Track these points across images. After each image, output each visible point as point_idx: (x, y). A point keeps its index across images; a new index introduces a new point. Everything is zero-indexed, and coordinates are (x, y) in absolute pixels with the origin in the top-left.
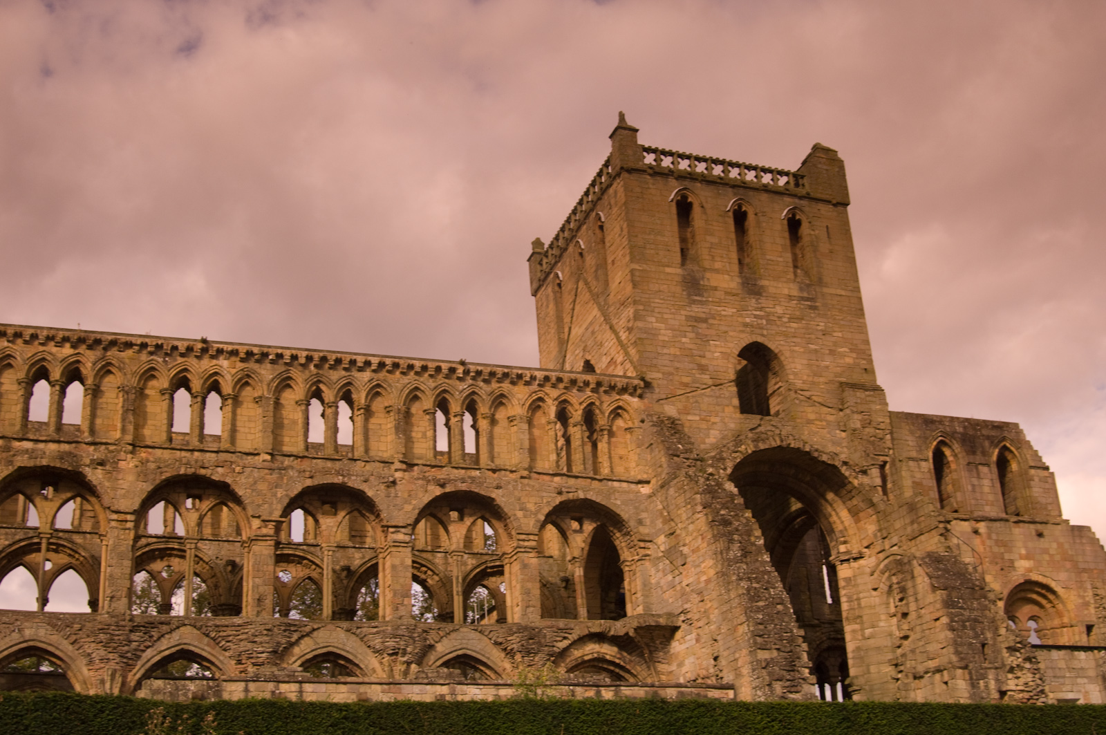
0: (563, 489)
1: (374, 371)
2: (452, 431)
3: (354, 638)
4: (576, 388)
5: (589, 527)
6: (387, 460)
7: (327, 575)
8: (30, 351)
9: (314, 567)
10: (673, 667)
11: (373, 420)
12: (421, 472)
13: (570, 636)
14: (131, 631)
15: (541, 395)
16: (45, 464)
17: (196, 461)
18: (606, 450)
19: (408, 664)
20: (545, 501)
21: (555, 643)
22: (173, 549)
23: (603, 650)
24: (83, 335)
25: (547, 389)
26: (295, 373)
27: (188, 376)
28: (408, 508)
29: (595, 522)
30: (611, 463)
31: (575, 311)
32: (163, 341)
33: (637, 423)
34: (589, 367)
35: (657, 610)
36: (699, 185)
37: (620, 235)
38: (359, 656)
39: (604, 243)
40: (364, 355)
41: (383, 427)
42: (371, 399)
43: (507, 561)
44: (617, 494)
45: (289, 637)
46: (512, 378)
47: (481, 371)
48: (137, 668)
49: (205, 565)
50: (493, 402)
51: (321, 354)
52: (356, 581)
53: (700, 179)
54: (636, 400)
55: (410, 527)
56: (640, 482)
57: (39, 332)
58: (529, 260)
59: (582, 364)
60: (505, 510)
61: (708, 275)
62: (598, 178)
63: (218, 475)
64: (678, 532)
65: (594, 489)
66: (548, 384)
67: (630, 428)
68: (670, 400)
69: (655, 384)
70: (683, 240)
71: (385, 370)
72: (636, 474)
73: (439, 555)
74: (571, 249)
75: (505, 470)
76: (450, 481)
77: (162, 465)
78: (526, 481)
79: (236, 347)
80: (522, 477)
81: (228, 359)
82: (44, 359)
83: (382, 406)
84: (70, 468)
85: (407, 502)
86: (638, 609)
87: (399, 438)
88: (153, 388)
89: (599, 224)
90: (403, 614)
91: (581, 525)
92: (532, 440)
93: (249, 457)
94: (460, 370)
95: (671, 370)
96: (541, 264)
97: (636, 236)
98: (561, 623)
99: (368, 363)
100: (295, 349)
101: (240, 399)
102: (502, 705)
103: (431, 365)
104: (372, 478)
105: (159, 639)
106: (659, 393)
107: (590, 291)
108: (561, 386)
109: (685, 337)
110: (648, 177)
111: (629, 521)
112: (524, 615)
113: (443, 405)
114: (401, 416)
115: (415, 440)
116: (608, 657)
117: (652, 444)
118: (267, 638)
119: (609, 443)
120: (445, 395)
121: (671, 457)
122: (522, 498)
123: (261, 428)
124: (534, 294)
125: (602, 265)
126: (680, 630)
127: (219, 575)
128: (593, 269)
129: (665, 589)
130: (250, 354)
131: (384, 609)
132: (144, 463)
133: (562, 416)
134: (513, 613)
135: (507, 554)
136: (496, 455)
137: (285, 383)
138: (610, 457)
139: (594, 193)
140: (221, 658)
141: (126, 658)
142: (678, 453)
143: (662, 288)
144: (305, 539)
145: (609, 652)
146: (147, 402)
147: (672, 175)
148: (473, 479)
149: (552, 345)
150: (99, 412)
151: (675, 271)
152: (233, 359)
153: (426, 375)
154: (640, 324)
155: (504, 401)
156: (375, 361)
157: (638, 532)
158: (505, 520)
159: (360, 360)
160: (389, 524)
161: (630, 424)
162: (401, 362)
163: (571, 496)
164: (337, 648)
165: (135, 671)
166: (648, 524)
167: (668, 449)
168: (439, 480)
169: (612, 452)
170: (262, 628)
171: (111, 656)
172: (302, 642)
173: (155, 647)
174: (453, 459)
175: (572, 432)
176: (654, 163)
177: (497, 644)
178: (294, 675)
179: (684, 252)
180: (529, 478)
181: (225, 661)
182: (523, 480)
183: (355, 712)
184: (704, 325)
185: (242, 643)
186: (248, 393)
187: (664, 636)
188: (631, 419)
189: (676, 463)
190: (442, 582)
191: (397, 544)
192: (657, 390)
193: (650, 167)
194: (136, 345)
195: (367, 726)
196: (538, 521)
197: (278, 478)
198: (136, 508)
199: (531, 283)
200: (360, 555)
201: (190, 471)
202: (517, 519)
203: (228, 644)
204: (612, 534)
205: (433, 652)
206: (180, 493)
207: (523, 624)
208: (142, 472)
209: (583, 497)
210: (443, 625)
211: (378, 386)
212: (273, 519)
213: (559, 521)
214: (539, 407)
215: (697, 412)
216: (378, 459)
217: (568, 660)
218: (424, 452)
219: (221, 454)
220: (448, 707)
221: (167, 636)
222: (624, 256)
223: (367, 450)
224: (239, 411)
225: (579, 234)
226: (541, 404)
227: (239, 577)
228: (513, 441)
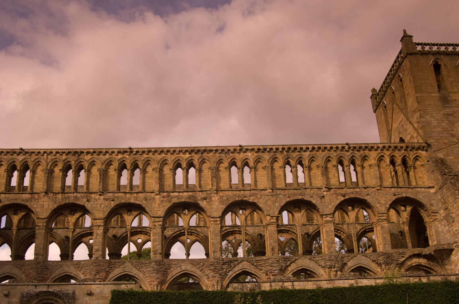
0: (396, 193)
1: (310, 151)
2: (346, 173)
3: (313, 262)
4: (397, 150)
5: (409, 209)
6: (319, 188)
7: (299, 237)
8: (173, 157)
9: (293, 234)
10: (453, 267)
11: (312, 172)
12: (334, 191)
13: (405, 256)
14: (223, 265)
15: (382, 154)
16: (183, 201)
17: (242, 195)
18: (413, 175)
19: (337, 271)
20: (388, 199)
21: (399, 259)
22: (236, 231)
23: (420, 261)
24: (193, 149)
25: (385, 151)
26: (278, 155)
27: (236, 161)
28: (330, 206)
29: (412, 206)
30: (416, 180)
31: (393, 117)
32: (224, 148)
33: (426, 162)
34: (402, 140)
35: (443, 242)
36: (443, 56)
37: (409, 82)
38: (315, 269)
39: (403, 87)
40: (306, 145)
41: (316, 174)
42: (310, 163)
43: (374, 226)
44: (420, 194)
45: (286, 263)
46: (369, 148)
47: (356, 147)
48: (227, 279)
49: (249, 236)
50: (362, 159)
51: (288, 147)
52: (311, 239)
53: (443, 53)
54: (424, 152)
55: (332, 215)
56: (430, 187)
57: (176, 149)
58: (371, 98)
59: (399, 139)
60: (372, 204)
61: (451, 95)
62: (397, 59)
63: (251, 199)
64: (449, 208)
65: (410, 192)
66: (385, 150)
67: (423, 165)
68: (440, 151)
69: (432, 144)
70: (438, 81)
71: (315, 150)
72: (428, 184)
73: (345, 225)
74: (389, 91)
75: (370, 187)
76: (347, 194)
77: (229, 198)
78: (379, 191)
79: (253, 147)
80: (378, 190)
81: (251, 152)
82: (179, 160)
83: (315, 165)
84: (193, 202)
85: (329, 204)
86: (434, 242)
87: (324, 178)
88: (222, 167)
89: (400, 79)
90: (333, 251)
91: (405, 208)
92: (380, 174)
93: (263, 191)
94: (347, 147)
95: (439, 138)
96: (376, 99)
97: (417, 82)
98: (401, 250)
99: (307, 148)
100: (277, 145)
101: (257, 168)
102: (379, 287)
103: (334, 146)
104: (314, 196)
105: (234, 267)
106: (434, 148)
107: (399, 108)
108: (391, 149)
109: (444, 123)
110: (419, 56)
111: (426, 205)
112: (384, 248)
113: (341, 163)
114: (324, 169)
115: (330, 178)
116: (423, 264)
117: (433, 171)
118: (277, 264)
119: (414, 172)
120: (341, 158)
121: (443, 175)
122: (378, 199)
123: (266, 179)
124: (375, 112)
125: (403, 96)
126: (454, 251)
127: (255, 240)
128: (399, 98)
129: (446, 233)
130: (259, 150)
131: (324, 249)
132: (221, 197)
133: (393, 162)
134: (379, 248)
135: (374, 223)
136: (365, 181)
137: (274, 160)
138: (415, 178)
139: (396, 66)
140: (259, 273)
141: (222, 275)
142: (446, 174)
143: (431, 103)
144: (289, 223)
145: (423, 262)
146: (221, 173)
147: (430, 54)
148: (357, 192)
149: (385, 132)
150: (202, 179)
151: (436, 95)
152: (253, 152)
153: (332, 151)
154: (422, 119)
155: (366, 158)
156: (310, 147)
157: (431, 209)
158: (372, 208)
159: (304, 147)
160: (323, 214)
161: (423, 163)
162: (321, 146)
163: (400, 196)
164: (306, 266)
165: (226, 280)
166: (435, 205)
167: (441, 172)
168: (342, 194)
169: (416, 176)
170: (275, 260)
171: (216, 275)
172: (292, 265)
173: (233, 270)
174: (347, 185)
175: (397, 169)
176: (421, 50)
177: (373, 261)
178: (290, 279)
179: (439, 86)
180: (381, 190)
181: (261, 275)
182: (378, 191)
183: (317, 293)
184: (452, 117)
185: (267, 267)
186: (260, 165)
187: (447, 253)
188: (423, 161)
189: (445, 178)
190: (348, 236)
191: (327, 222)
192: (433, 147)
193: (420, 51)
194: (214, 150)
195: (323, 298)
196: (386, 208)
197: (275, 199)
198: (220, 216)
199: (373, 107)
200: (312, 228)
201: (240, 199)
202: (377, 207)
203: (262, 268)
204: (419, 211)
205: (347, 266)
206: (236, 208)
207: (384, 252)
208: (221, 201)
209: (405, 196)
210: (350, 254)
211: (313, 157)
212: (275, 215)
213: (395, 207)
214: (382, 159)
215: (453, 155)
216: (316, 187)
217: (405, 266)
218: (335, 183)
219: (252, 191)
220: (356, 289)
221: (237, 266)
222: (412, 91)
223: (311, 184)
224: (257, 173)
225: (391, 84)
226: (383, 158)
227: (264, 240)
228: (372, 175)
